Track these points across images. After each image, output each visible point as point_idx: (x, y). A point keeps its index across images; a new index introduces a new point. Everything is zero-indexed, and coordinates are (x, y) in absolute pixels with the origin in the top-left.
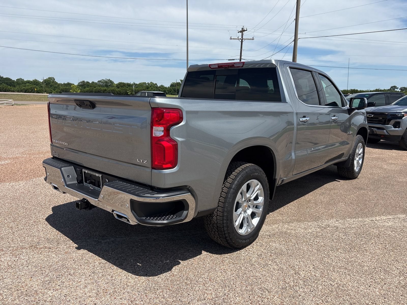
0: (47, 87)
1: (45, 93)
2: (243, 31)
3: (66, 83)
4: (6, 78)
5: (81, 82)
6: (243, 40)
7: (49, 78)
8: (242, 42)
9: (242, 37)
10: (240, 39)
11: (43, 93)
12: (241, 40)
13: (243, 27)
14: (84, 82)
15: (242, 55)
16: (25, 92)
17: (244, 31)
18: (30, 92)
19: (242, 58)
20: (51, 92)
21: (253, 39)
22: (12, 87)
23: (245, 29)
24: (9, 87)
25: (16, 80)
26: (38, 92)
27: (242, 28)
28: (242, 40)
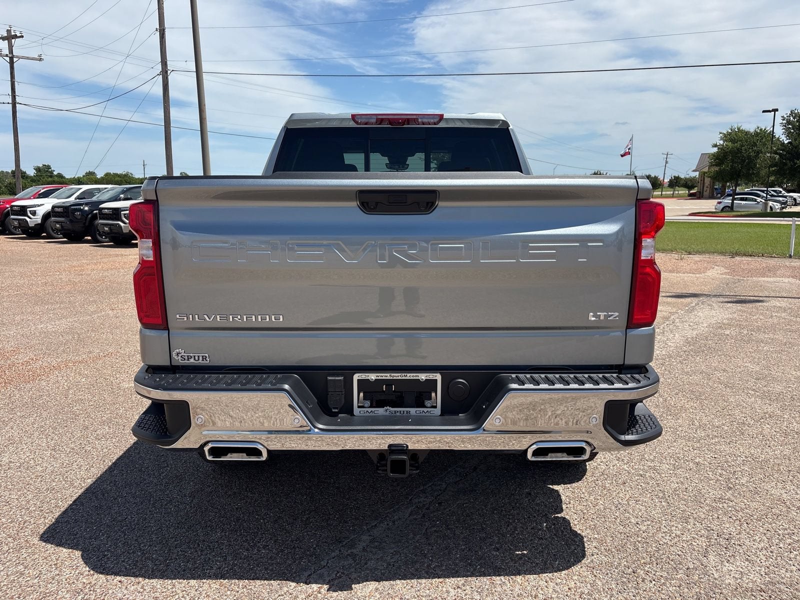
2: (10, 37)
6: (15, 59)
8: (12, 63)
9: (11, 51)
10: (7, 56)
12: (8, 59)
13: (10, 29)
15: (17, 93)
17: (16, 37)
19: (18, 100)
21: (40, 60)
23: (19, 35)
27: (9, 31)
28: (11, 59)
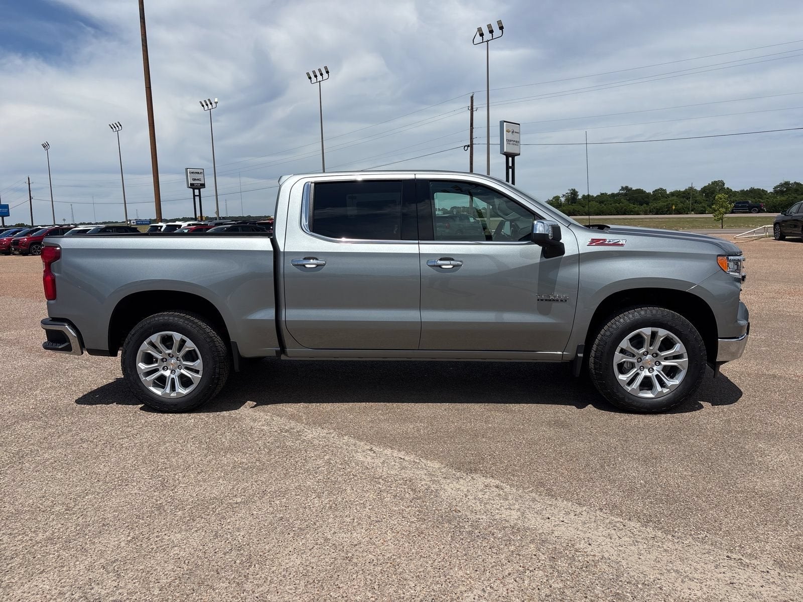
0: (707, 201)
1: (693, 212)
3: (747, 190)
4: (637, 190)
5: (781, 185)
7: (714, 183)
11: (687, 214)
14: (787, 183)
16: (657, 214)
18: (664, 212)
20: (704, 210)
22: (635, 206)
24: (632, 205)
25: (653, 192)
26: (678, 212)
